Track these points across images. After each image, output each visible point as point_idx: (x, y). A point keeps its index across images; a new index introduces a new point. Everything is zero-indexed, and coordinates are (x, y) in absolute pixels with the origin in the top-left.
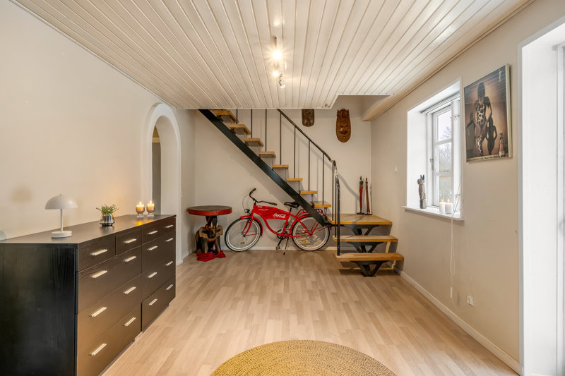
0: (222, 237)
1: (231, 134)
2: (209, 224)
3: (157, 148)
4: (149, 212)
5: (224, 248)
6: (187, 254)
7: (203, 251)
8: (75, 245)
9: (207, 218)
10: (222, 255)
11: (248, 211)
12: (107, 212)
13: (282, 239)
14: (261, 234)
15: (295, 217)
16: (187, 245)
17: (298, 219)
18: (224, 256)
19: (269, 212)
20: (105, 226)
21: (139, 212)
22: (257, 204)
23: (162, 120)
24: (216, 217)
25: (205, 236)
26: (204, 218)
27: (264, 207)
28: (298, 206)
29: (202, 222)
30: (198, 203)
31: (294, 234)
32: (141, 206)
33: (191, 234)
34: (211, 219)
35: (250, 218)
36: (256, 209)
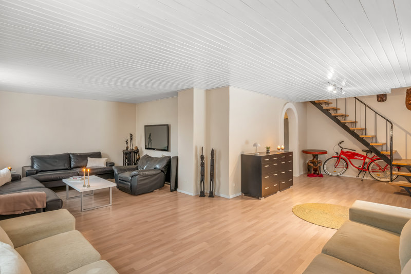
0: (322, 167)
1: (326, 112)
2: (314, 159)
3: (286, 121)
4: (282, 150)
5: (322, 172)
6: (302, 173)
7: (311, 172)
8: (261, 157)
9: (313, 155)
10: (321, 176)
11: (337, 153)
12: (268, 149)
13: (361, 171)
14: (347, 167)
15: (371, 159)
16: (302, 169)
17: (372, 161)
18: (323, 177)
19: (352, 155)
20: (267, 153)
21: (278, 149)
22: (343, 150)
23: (289, 110)
24: (317, 155)
25: (312, 165)
26: (311, 156)
27: (347, 152)
28: (372, 152)
29: (310, 157)
30: (309, 147)
31: (370, 169)
32: (279, 147)
33: (304, 163)
34: (315, 156)
35: (339, 158)
36: (342, 152)
